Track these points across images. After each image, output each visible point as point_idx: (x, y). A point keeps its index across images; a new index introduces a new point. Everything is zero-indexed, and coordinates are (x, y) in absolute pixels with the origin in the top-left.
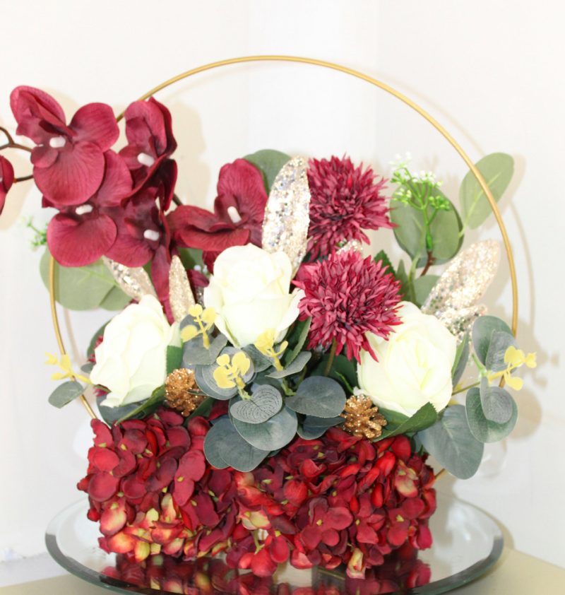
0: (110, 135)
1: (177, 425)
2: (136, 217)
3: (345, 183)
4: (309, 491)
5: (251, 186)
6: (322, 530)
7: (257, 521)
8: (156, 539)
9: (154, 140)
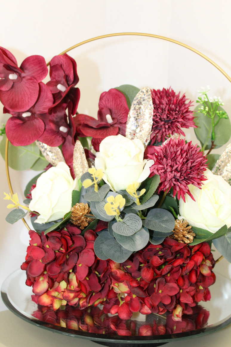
0: (43, 73)
1: (78, 235)
2: (55, 119)
3: (172, 102)
4: (155, 273)
5: (119, 103)
6: (162, 296)
7: (122, 288)
8: (65, 298)
9: (66, 77)
